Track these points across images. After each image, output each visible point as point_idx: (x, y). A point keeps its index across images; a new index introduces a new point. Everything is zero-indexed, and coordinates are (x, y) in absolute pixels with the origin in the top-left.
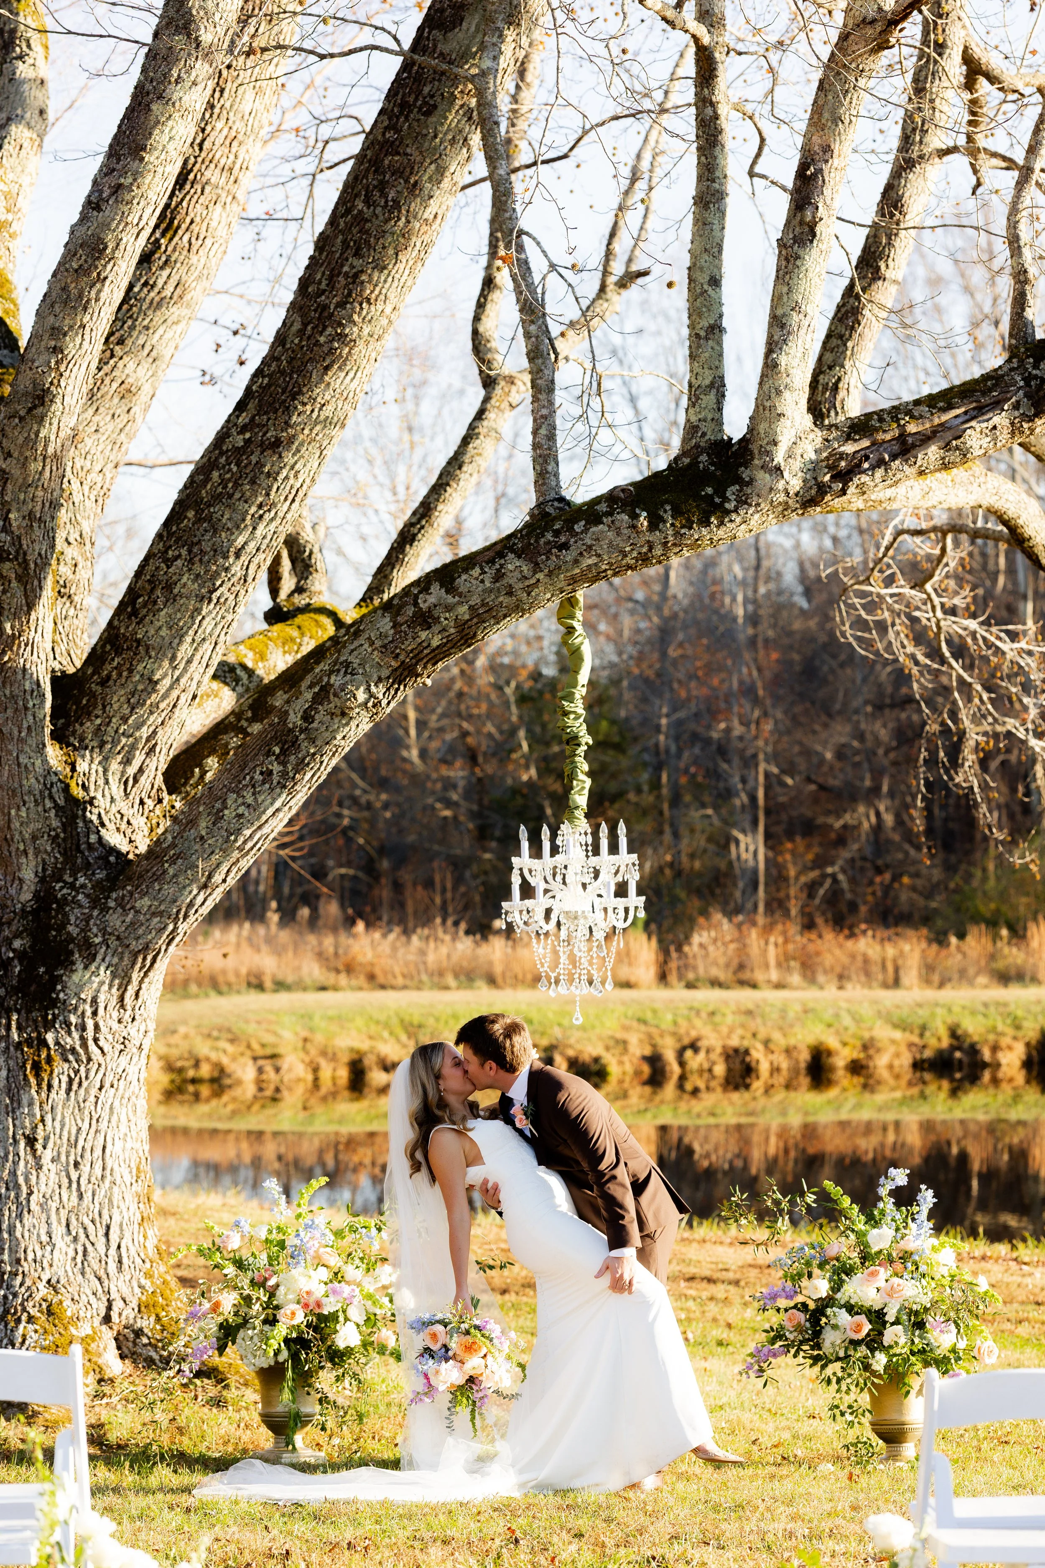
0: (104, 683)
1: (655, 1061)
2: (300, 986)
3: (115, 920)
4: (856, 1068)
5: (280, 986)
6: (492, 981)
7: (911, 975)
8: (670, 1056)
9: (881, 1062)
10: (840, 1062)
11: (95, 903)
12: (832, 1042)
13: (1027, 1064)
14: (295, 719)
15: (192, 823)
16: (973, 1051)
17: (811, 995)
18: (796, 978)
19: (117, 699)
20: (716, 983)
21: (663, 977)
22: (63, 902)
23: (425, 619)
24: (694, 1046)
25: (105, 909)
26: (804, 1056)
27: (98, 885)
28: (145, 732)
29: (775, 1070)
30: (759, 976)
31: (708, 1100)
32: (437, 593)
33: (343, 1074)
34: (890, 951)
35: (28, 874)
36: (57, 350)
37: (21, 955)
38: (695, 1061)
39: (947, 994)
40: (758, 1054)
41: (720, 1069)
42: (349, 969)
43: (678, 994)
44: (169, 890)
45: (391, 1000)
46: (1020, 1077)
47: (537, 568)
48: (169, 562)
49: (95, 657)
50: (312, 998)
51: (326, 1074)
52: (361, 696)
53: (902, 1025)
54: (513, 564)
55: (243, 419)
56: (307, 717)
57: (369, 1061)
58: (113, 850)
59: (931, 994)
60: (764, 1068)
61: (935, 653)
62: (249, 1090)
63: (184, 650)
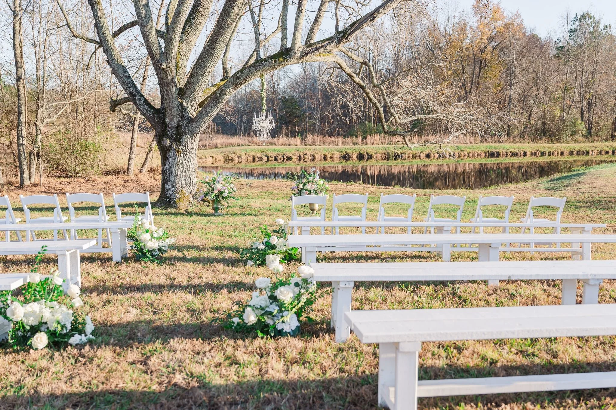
0: (187, 89)
1: (300, 156)
2: (245, 145)
3: (190, 128)
4: (331, 158)
5: (242, 145)
6: (275, 144)
7: (340, 144)
8: (302, 156)
9: (335, 157)
10: (328, 157)
11: (187, 126)
12: (327, 154)
13: (357, 157)
14: (218, 95)
15: (202, 112)
16: (349, 155)
17: (325, 146)
18: (322, 144)
19: (189, 92)
20: (310, 145)
21: (302, 144)
22: (181, 126)
23: (238, 78)
24: (306, 154)
25: (188, 127)
26: (323, 156)
27: (187, 123)
28: (194, 97)
29: (318, 158)
30: (316, 144)
31: (308, 163)
32: (240, 73)
33: (252, 159)
34: (337, 140)
35: (176, 121)
36: (174, 31)
37: (175, 134)
38: (306, 157)
39: (345, 146)
40: (316, 155)
41: (310, 158)
42: (253, 143)
43: (304, 147)
44: (198, 123)
45: (259, 147)
46: (356, 159)
47: (256, 69)
48: (197, 69)
49: (186, 85)
50: (247, 147)
51: (249, 159)
52: (228, 91)
53: (338, 151)
54: (252, 68)
55: (208, 44)
56: (220, 95)
57: (256, 157)
58: (190, 117)
59: (343, 146)
60: (317, 158)
61: (333, 88)
62: (237, 161)
63: (200, 84)
